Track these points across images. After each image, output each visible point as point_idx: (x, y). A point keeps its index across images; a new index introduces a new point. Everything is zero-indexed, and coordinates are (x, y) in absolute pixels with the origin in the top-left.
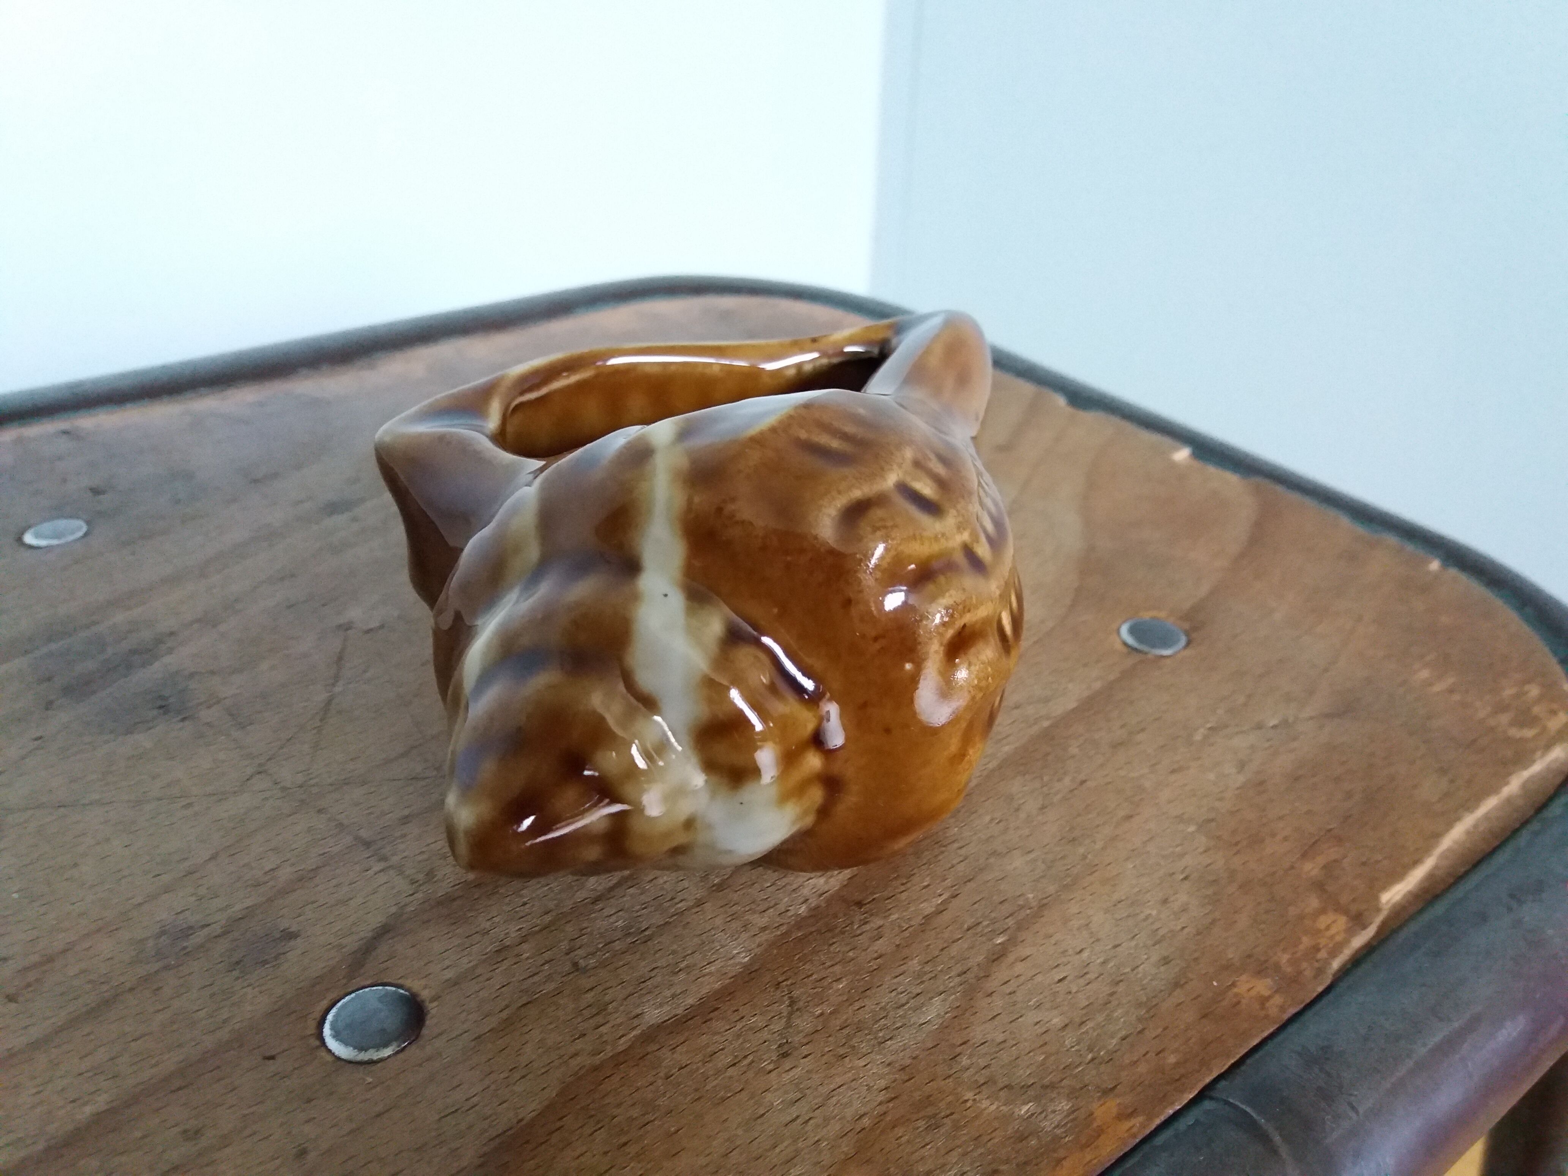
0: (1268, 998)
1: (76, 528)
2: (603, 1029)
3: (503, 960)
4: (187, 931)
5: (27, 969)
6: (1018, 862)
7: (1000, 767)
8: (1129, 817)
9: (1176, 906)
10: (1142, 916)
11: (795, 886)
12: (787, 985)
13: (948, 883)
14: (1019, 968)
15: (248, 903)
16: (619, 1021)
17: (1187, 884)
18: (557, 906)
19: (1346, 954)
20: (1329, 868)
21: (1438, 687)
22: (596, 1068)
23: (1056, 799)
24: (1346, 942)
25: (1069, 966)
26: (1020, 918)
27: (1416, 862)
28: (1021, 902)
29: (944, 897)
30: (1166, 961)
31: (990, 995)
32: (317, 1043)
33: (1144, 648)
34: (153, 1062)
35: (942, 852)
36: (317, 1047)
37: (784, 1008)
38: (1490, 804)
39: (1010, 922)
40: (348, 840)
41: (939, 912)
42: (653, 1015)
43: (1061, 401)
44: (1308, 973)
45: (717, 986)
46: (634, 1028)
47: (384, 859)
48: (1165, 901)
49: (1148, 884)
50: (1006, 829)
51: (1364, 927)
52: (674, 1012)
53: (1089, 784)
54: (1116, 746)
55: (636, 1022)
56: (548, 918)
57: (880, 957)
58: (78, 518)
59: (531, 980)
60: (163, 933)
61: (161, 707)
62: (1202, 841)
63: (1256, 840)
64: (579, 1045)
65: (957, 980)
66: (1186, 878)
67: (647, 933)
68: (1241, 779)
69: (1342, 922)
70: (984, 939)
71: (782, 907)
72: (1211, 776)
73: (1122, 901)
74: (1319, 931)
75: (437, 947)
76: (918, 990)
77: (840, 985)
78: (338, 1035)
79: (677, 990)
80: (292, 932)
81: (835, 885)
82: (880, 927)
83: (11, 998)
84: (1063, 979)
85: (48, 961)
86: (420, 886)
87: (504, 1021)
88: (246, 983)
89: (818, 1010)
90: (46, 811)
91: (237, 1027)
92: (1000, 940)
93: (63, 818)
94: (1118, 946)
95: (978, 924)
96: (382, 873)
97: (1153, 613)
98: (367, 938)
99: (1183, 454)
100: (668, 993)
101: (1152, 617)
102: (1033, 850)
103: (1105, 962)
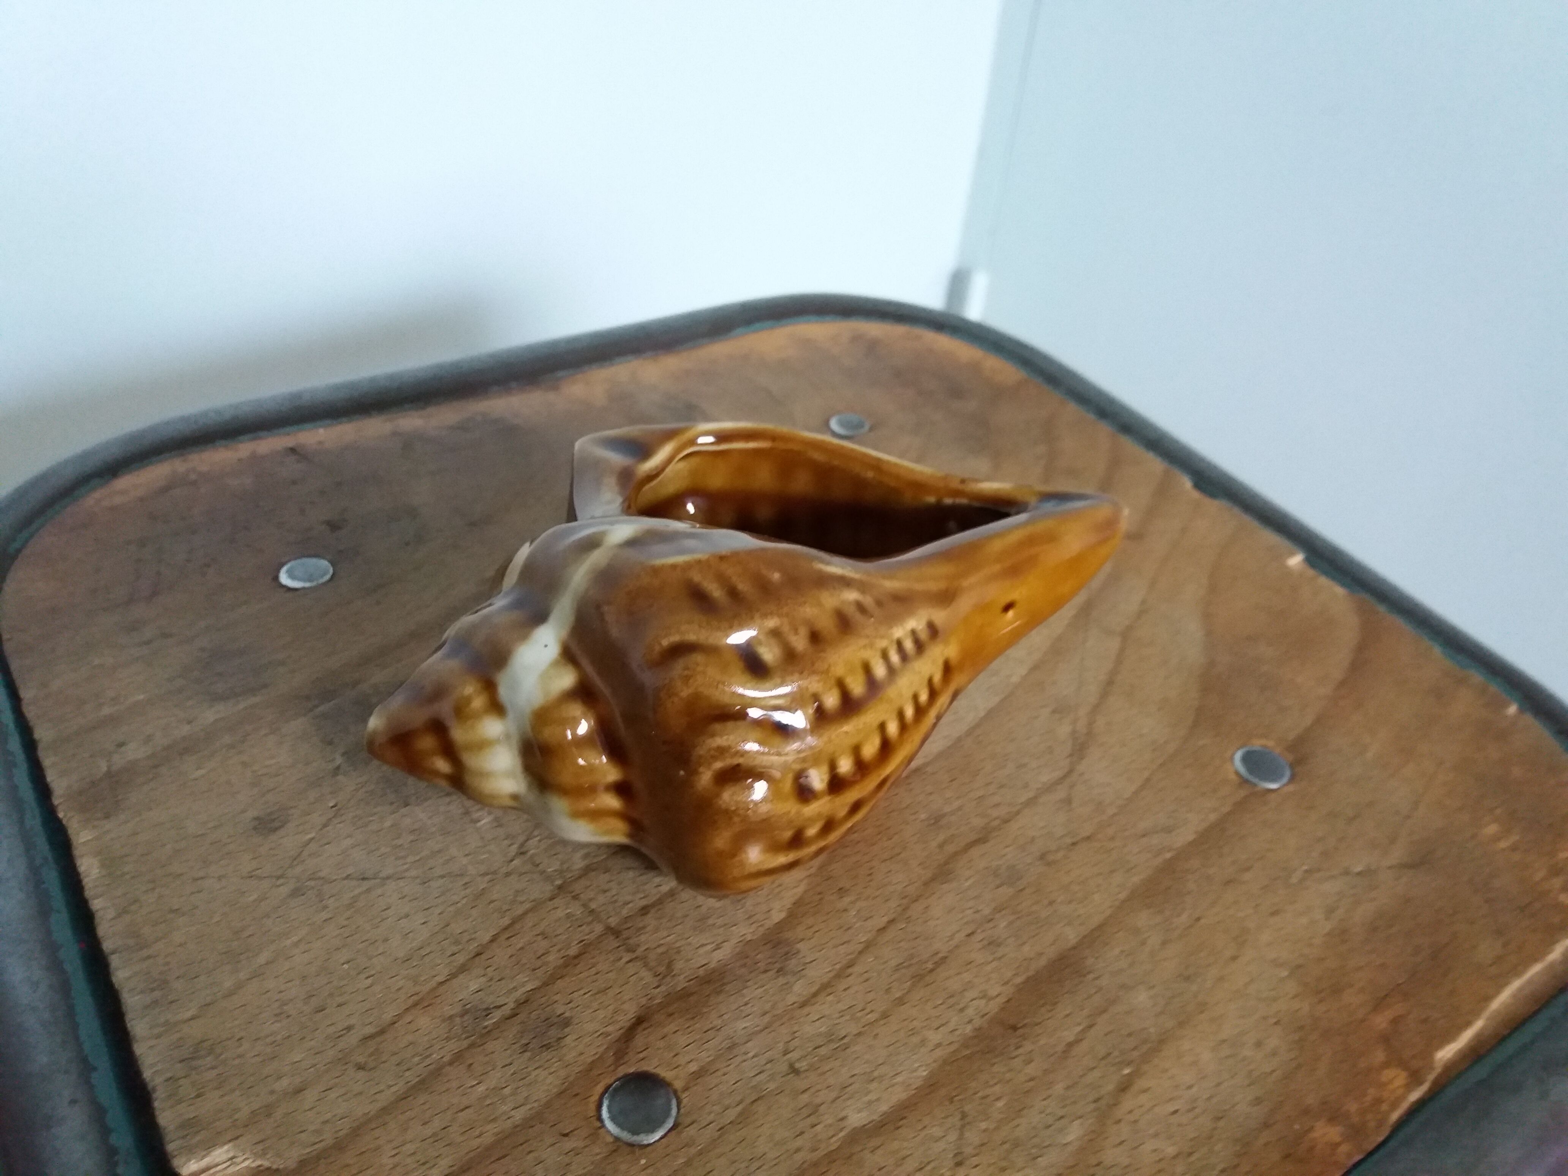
0: (1338, 1145)
1: (323, 567)
2: (819, 1128)
3: (734, 1058)
4: (485, 1011)
5: (368, 1038)
6: (1142, 998)
7: (1129, 898)
8: (1234, 958)
9: (1268, 1049)
10: (1240, 1057)
11: (961, 1006)
12: (958, 1100)
13: (1086, 1012)
14: (1143, 1099)
15: (529, 987)
16: (830, 1121)
17: (1278, 1028)
18: (773, 1007)
19: (1404, 1106)
20: (1396, 1021)
21: (1503, 844)
22: (816, 1164)
23: (1175, 935)
24: (1403, 1097)
25: (1181, 1101)
26: (1144, 1051)
27: (1468, 1024)
28: (1144, 1035)
29: (1082, 1027)
30: (1258, 1101)
31: (1119, 1121)
32: (598, 1124)
33: (1255, 780)
34: (477, 1133)
35: (1081, 982)
36: (600, 1128)
37: (956, 1120)
38: (1536, 968)
39: (1135, 1054)
40: (599, 928)
41: (1078, 1041)
42: (857, 1118)
43: (1188, 480)
44: (1372, 1124)
45: (904, 1096)
46: (841, 1130)
47: (632, 949)
48: (1260, 1044)
49: (1246, 1026)
50: (1134, 963)
51: (1421, 1083)
52: (871, 1117)
53: (1203, 921)
54: (1227, 883)
55: (842, 1124)
56: (767, 1019)
57: (1032, 1079)
58: (324, 558)
59: (758, 1078)
60: (465, 1012)
62: (1292, 987)
63: (1337, 990)
64: (799, 1142)
65: (1093, 1106)
66: (1277, 1023)
67: (845, 1041)
68: (1328, 926)
69: (1402, 1077)
70: (1113, 1068)
71: (952, 1026)
72: (1304, 920)
73: (1225, 1040)
74: (1383, 1084)
75: (682, 1040)
76: (1061, 1114)
77: (1000, 1104)
78: (613, 1119)
79: (872, 1097)
80: (566, 1018)
81: (993, 1007)
82: (1031, 1052)
83: (360, 1067)
84: (1176, 1112)
85: (382, 1032)
86: (663, 978)
87: (740, 1114)
88: (537, 1065)
89: (983, 1125)
90: (354, 883)
91: (536, 1105)
92: (1126, 1071)
93: (368, 891)
94: (1219, 1084)
95: (1109, 1054)
96: (631, 964)
97: (1263, 742)
98: (626, 1028)
99: (1296, 560)
100: (866, 1099)
101: (1262, 746)
102: (1155, 986)
103: (1209, 1099)
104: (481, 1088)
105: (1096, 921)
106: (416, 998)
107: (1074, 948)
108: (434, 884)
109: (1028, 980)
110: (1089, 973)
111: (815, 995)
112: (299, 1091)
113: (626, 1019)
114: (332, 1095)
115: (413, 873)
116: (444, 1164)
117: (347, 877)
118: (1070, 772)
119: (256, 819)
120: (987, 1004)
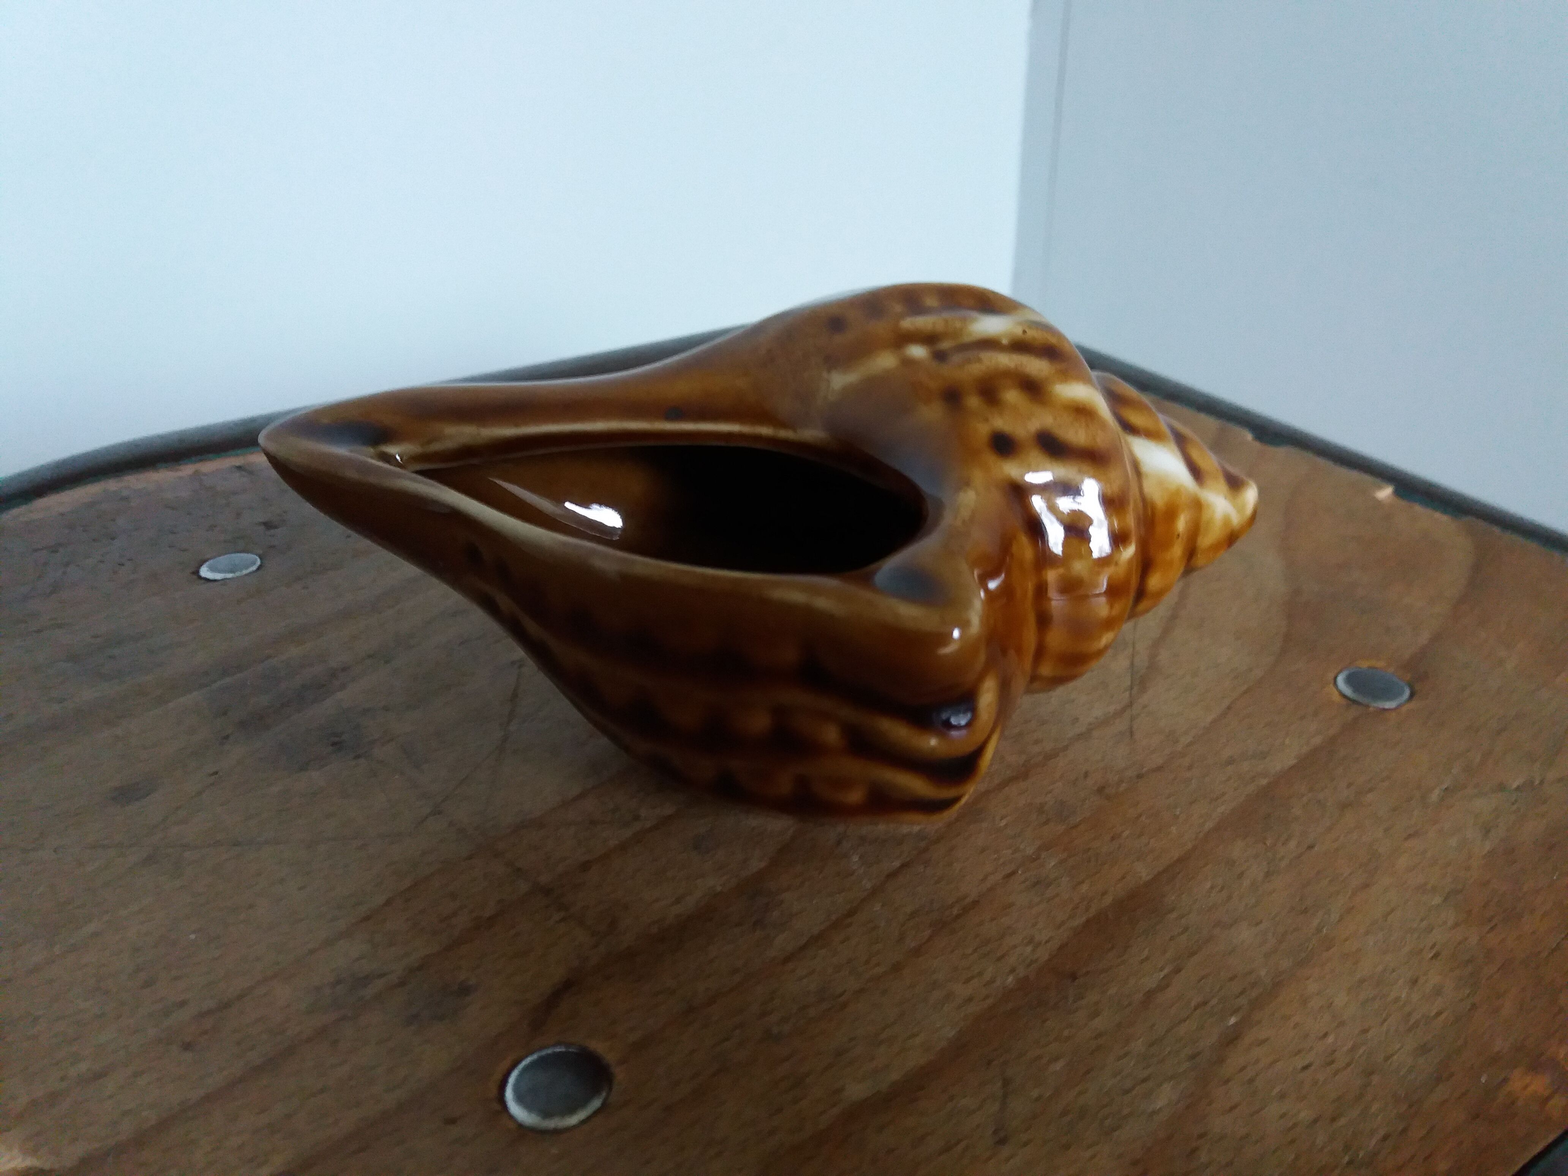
0: (1548, 1099)
1: (250, 562)
2: (803, 1104)
3: (690, 1023)
4: (365, 980)
5: (202, 1015)
6: (1245, 934)
7: (1217, 828)
8: (1366, 886)
9: (1428, 988)
10: (1390, 998)
11: (1000, 953)
12: (999, 1064)
13: (1170, 955)
14: (1259, 1052)
15: (426, 952)
16: (819, 1095)
17: (1438, 962)
18: (744, 965)
22: (797, 1148)
23: (1283, 864)
25: (1314, 1053)
26: (1252, 996)
28: (1251, 978)
29: (1166, 971)
30: (1423, 1049)
31: (1227, 1081)
32: (499, 1107)
33: (1364, 700)
34: (331, 1120)
35: (1160, 922)
36: (501, 1112)
37: (995, 1087)
39: (1243, 1001)
40: (523, 887)
41: (1161, 988)
42: (857, 1090)
43: (1249, 436)
45: (922, 1061)
46: (835, 1105)
47: (563, 908)
48: (1414, 982)
49: (1393, 963)
50: (1230, 898)
52: (877, 1088)
53: (1318, 849)
54: (1344, 806)
55: (836, 1098)
56: (736, 979)
57: (1099, 1035)
58: (252, 553)
59: (721, 1046)
60: (339, 982)
61: (334, 744)
62: (1449, 916)
63: (1511, 916)
64: (776, 1121)
65: (1188, 1064)
66: (1436, 956)
67: (841, 999)
68: (1488, 846)
70: (1215, 1019)
71: (987, 976)
72: (1453, 842)
73: (1366, 980)
75: (621, 1005)
76: (1143, 1076)
77: (1058, 1066)
78: (520, 1098)
79: (879, 1063)
80: (471, 985)
81: (1043, 954)
82: (1098, 1003)
83: (187, 1047)
84: (1304, 1068)
85: (225, 1006)
86: (604, 937)
87: (695, 1090)
88: (424, 1039)
89: (1035, 1093)
90: (222, 849)
91: (416, 1086)
92: (1233, 1020)
93: (239, 856)
94: (1365, 1031)
95: (1205, 1003)
96: (562, 924)
97: (1373, 663)
98: (548, 994)
99: (1385, 493)
100: (870, 1066)
101: (1369, 667)
102: (1261, 922)
103: (1354, 1049)
104: (345, 1068)
105: (1176, 854)
106: (276, 968)
107: (1148, 884)
108: (322, 847)
109: (1088, 921)
110: (1170, 911)
111: (803, 948)
114: (143, 1079)
115: (298, 836)
116: (278, 1160)
117: (216, 844)
118: (1130, 705)
119: (117, 789)
120: (1033, 951)
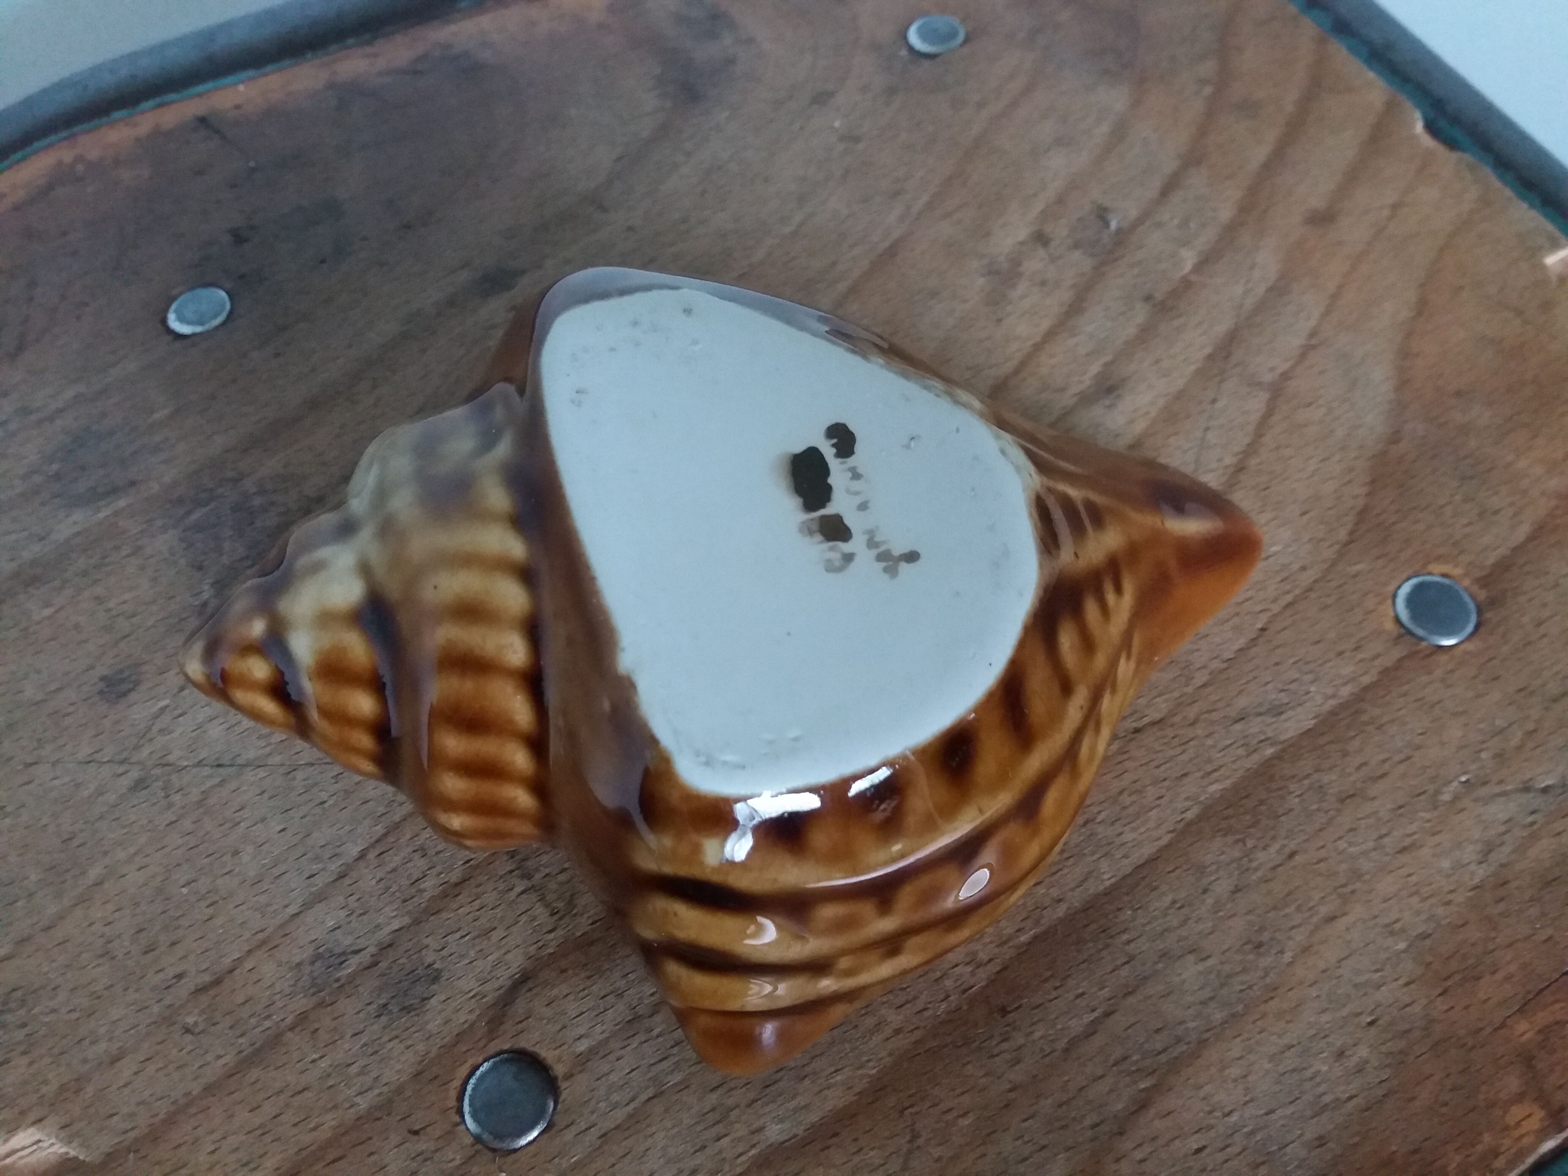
1: (219, 301)
2: (725, 1141)
3: (634, 1035)
4: (341, 957)
5: (199, 991)
6: (1188, 973)
7: (1200, 818)
8: (1331, 919)
9: (1352, 1062)
10: (1308, 1073)
12: (911, 1114)
13: (1106, 993)
14: (1160, 1126)
15: (396, 925)
16: (739, 1134)
17: (1373, 1031)
20: (1547, 1033)
23: (1254, 879)
25: (1212, 1134)
26: (1175, 1054)
28: (1180, 1031)
29: (1095, 1014)
30: (1321, 1141)
31: (1119, 1159)
32: (457, 1119)
33: (1419, 630)
34: (314, 1124)
35: (1107, 946)
36: (457, 1124)
37: (902, 1142)
39: (1162, 1060)
41: (1087, 1036)
42: (776, 1131)
45: (840, 1104)
46: (753, 1146)
47: (527, 876)
48: (1341, 1054)
49: (1328, 1025)
50: (1187, 920)
52: (795, 1131)
53: (1298, 859)
54: (1345, 798)
55: (756, 1138)
57: (1015, 1088)
58: (220, 286)
59: (660, 1066)
60: (318, 956)
62: (1408, 968)
63: (1471, 976)
65: (1090, 1133)
66: (1372, 1024)
68: (1481, 872)
69: (1537, 1118)
70: (1128, 1079)
71: (920, 1003)
72: (1446, 864)
73: (1293, 1046)
74: (1507, 1128)
75: (572, 1008)
76: (1044, 1142)
77: (965, 1122)
78: (474, 1116)
79: (800, 1101)
80: (437, 970)
81: (983, 976)
82: (1020, 1048)
83: (188, 1030)
84: (1199, 1151)
85: (218, 982)
86: (560, 919)
87: (630, 1116)
88: (394, 1033)
89: (936, 1152)
90: (207, 771)
91: (385, 1089)
92: (1145, 1084)
93: (222, 783)
94: (1271, 1112)
95: (1126, 1058)
96: (524, 896)
97: (1447, 568)
98: (506, 987)
100: (792, 1105)
101: (1444, 575)
102: (1209, 957)
103: (1252, 1133)
104: (323, 1064)
105: (1148, 850)
106: (260, 936)
107: (1107, 893)
108: (300, 775)
109: (1036, 937)
110: (1124, 931)
112: (115, 1060)
113: (504, 977)
114: (151, 1068)
115: (277, 759)
116: (270, 1163)
117: (199, 764)
119: (103, 679)
120: (973, 973)
